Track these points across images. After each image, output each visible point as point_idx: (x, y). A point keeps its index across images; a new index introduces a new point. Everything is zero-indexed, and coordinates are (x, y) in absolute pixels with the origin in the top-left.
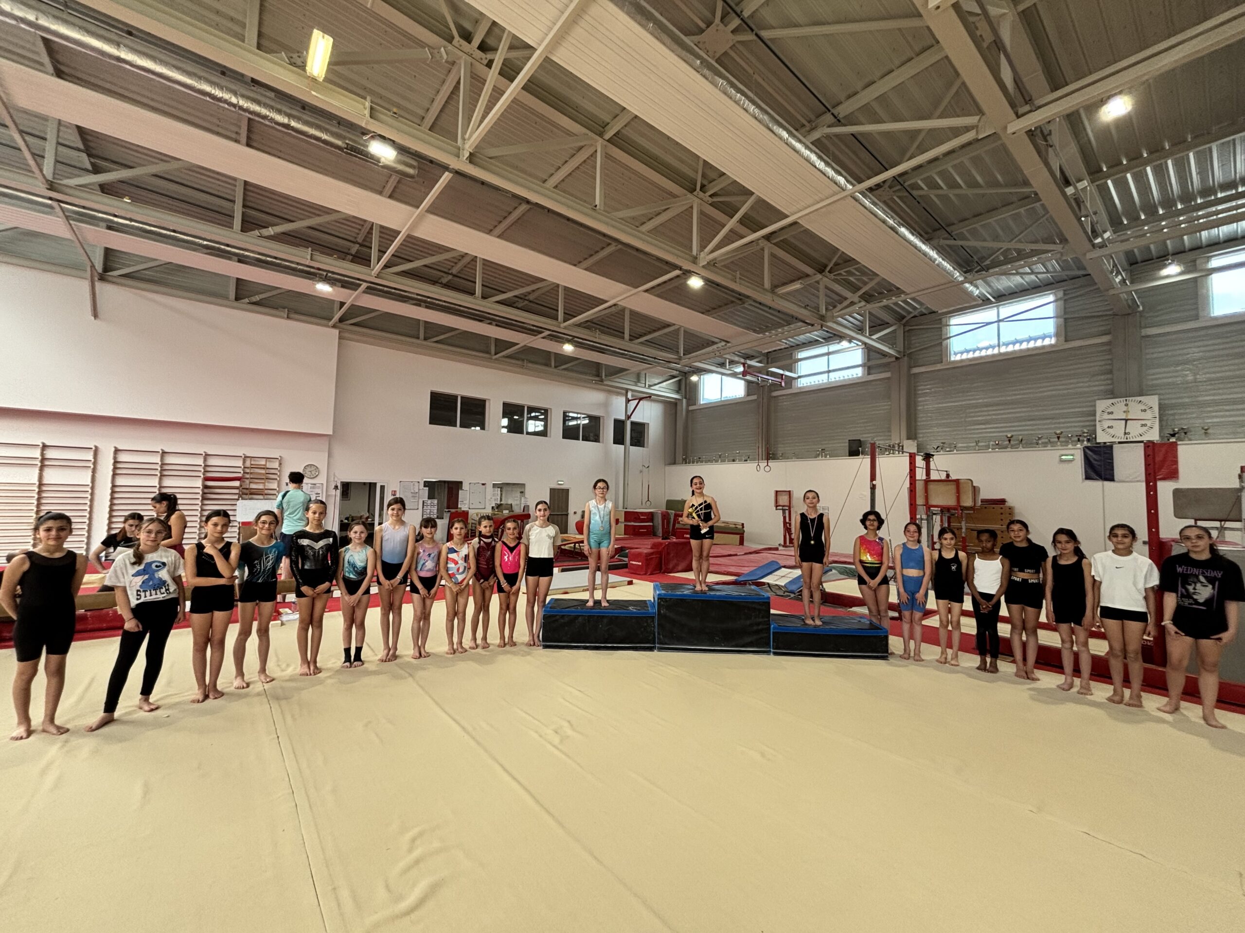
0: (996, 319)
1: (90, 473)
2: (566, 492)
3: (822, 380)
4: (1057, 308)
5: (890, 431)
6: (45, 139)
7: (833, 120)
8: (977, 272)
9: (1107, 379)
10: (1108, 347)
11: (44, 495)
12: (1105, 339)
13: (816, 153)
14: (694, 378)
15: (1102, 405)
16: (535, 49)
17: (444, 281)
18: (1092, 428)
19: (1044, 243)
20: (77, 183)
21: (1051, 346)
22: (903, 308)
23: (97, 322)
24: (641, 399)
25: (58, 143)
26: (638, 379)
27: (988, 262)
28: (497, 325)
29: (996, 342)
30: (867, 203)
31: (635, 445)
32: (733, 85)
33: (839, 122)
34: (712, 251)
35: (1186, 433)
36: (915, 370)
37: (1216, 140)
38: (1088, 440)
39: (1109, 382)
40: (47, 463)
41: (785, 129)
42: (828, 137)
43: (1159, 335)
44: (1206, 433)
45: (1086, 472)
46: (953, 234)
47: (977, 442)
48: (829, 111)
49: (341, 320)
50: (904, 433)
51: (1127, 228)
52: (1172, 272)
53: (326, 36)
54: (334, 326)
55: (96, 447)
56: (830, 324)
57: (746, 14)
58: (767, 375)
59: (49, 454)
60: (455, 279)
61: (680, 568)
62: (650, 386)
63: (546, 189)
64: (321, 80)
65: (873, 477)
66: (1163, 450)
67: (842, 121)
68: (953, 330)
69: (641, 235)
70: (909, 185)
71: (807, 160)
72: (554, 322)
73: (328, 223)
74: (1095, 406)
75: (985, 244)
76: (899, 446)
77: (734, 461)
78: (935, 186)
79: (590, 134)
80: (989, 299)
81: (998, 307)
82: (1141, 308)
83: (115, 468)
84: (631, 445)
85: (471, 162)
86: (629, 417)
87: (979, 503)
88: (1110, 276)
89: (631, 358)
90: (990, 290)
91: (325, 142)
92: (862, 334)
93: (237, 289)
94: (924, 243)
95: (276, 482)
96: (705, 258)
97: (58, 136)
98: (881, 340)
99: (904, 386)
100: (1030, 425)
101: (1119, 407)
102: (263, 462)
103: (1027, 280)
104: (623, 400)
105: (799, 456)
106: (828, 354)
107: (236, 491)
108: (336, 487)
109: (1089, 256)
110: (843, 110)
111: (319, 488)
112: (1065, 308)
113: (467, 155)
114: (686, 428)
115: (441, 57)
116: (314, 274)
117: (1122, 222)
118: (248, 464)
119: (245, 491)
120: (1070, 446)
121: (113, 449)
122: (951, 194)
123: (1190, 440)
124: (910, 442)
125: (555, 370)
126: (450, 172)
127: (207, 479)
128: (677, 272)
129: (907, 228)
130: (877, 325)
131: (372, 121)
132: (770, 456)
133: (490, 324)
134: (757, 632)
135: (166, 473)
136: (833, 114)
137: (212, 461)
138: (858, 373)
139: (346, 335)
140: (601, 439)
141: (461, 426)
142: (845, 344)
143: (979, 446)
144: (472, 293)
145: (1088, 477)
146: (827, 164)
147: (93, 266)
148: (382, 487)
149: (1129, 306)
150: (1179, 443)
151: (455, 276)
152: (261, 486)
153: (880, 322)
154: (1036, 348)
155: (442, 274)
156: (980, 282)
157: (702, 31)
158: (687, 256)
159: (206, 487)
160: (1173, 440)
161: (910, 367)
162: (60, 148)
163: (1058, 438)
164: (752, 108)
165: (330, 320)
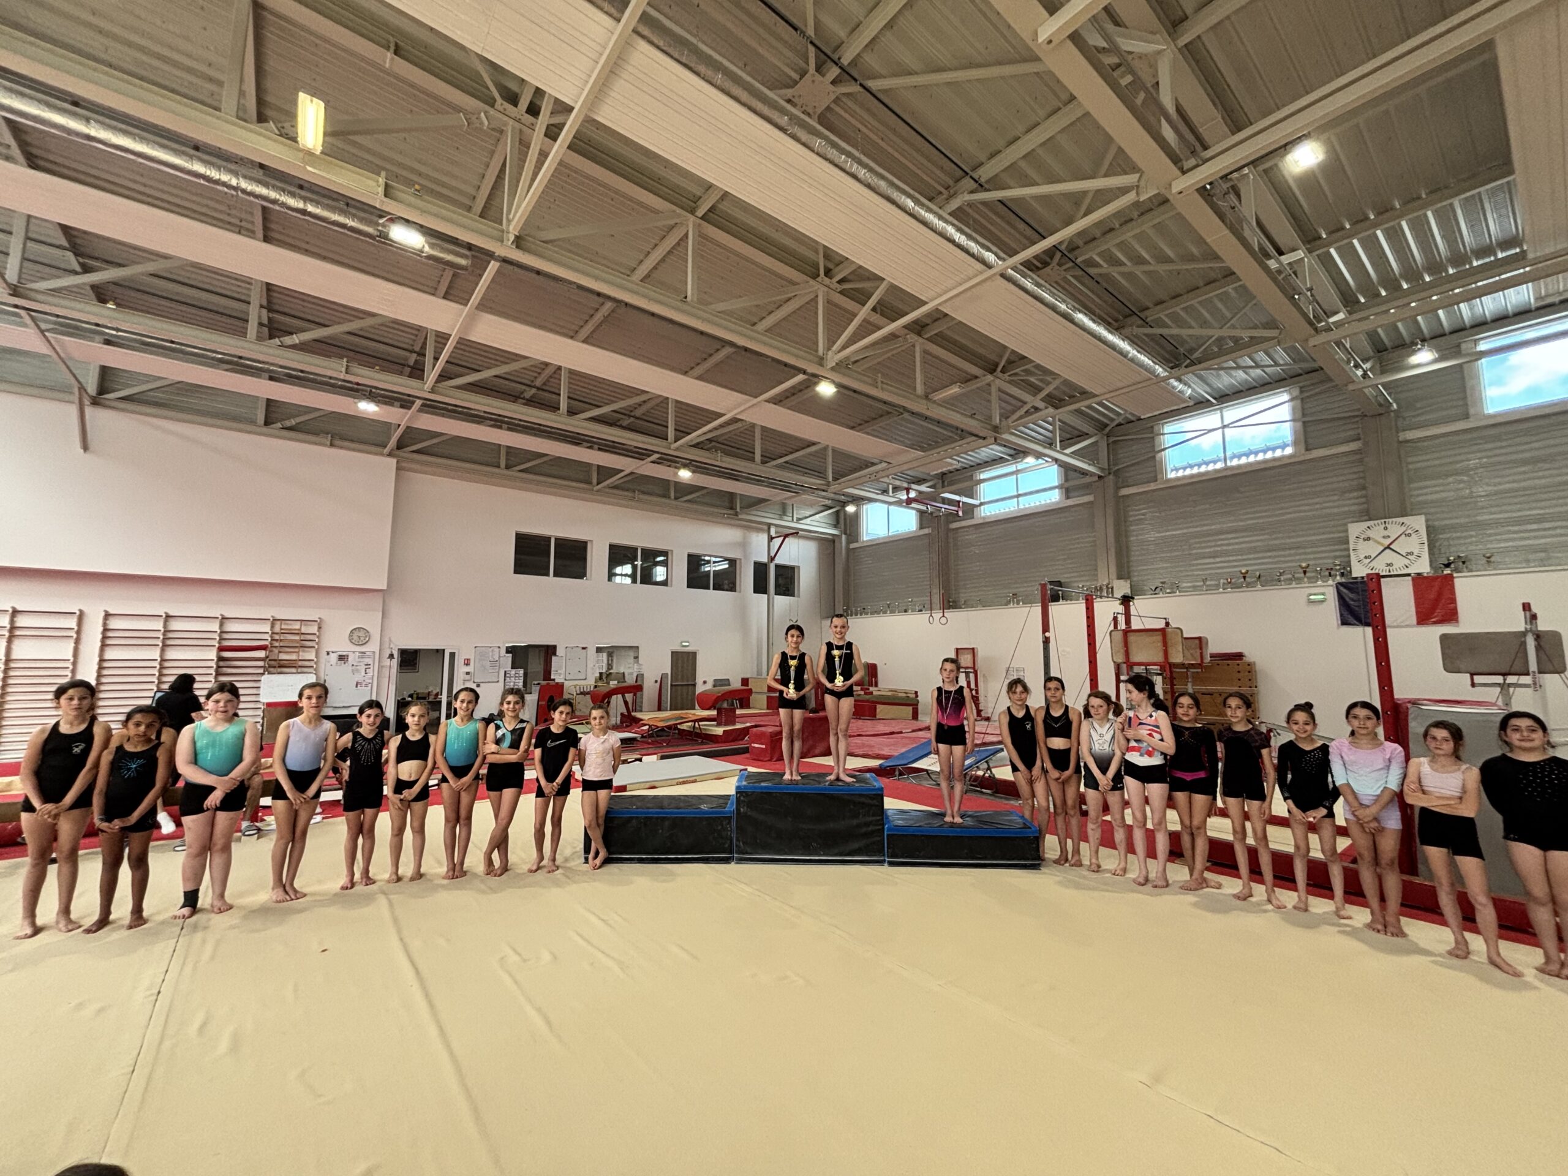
0: (1220, 425)
1: (71, 645)
2: (692, 656)
3: (1009, 508)
4: (1294, 409)
5: (1096, 570)
6: (10, 233)
7: (975, 185)
8: (1186, 367)
9: (1361, 497)
10: (1358, 456)
11: (12, 673)
12: (1353, 446)
13: (953, 225)
14: (851, 509)
15: (1355, 529)
16: (572, 109)
17: (528, 395)
18: (1346, 559)
19: (1265, 328)
20: (50, 287)
21: (1290, 456)
22: (1104, 415)
23: (88, 456)
24: (786, 536)
25: (28, 238)
26: (783, 510)
27: (1197, 355)
28: (599, 449)
29: (1222, 455)
30: (1028, 284)
31: (784, 594)
32: (834, 145)
33: (981, 187)
34: (844, 348)
35: (1464, 563)
36: (1124, 492)
37: (1457, 195)
38: (1342, 575)
39: (1363, 500)
40: (18, 633)
41: (909, 196)
42: (970, 205)
43: (1420, 440)
44: (1489, 562)
45: (1341, 615)
46: (1148, 320)
47: (1204, 580)
48: (967, 174)
49: (400, 446)
50: (1113, 570)
51: (1365, 307)
52: (1423, 359)
53: (315, 100)
54: (390, 455)
55: (81, 611)
56: (1006, 436)
57: (845, 61)
58: (944, 503)
59: (21, 621)
60: (540, 392)
61: (817, 751)
62: (799, 519)
63: (632, 282)
64: (318, 153)
65: (1046, 628)
66: (1437, 584)
67: (986, 186)
68: (1167, 440)
69: (755, 335)
70: (1084, 261)
71: (942, 235)
72: (664, 443)
73: (372, 327)
74: (1347, 531)
75: (1191, 332)
76: (1108, 588)
77: (906, 611)
78: (1115, 262)
79: (678, 210)
80: (1208, 401)
81: (1221, 409)
82: (1395, 406)
83: (104, 638)
84: (776, 594)
85: (517, 247)
86: (772, 559)
87: (1208, 659)
88: (1347, 368)
89: (771, 485)
90: (1209, 390)
91: (352, 229)
92: (1050, 448)
93: (267, 410)
94: (1110, 332)
95: (313, 650)
96: (833, 358)
97: (27, 231)
98: (1074, 454)
99: (1110, 511)
100: (1270, 557)
101: (1377, 530)
102: (297, 626)
103: (1253, 375)
104: (764, 537)
105: (985, 604)
106: (1017, 472)
107: (261, 663)
108: (391, 656)
109: (1312, 342)
110: (985, 173)
111: (369, 657)
112: (1303, 409)
113: (512, 238)
114: (847, 571)
115: (482, 123)
116: (357, 391)
117: (1358, 301)
118: (277, 629)
119: (272, 663)
120: (1320, 583)
121: (103, 614)
122: (1138, 271)
123: (1471, 571)
124: (1122, 582)
125: (674, 502)
126: (496, 260)
127: (221, 649)
128: (801, 377)
129: (1086, 314)
130: (1070, 437)
131: (386, 200)
132: (950, 603)
133: (590, 447)
134: (866, 835)
135: (169, 642)
136: (972, 177)
137: (231, 627)
138: (1054, 497)
139: (404, 465)
140: (738, 588)
141: (555, 575)
142: (1030, 461)
143: (1207, 585)
144: (555, 408)
145: (1344, 622)
146: (969, 237)
147: (82, 389)
148: (452, 655)
149: (1381, 405)
150: (1455, 575)
151: (538, 389)
152: (294, 657)
153: (1076, 433)
154: (1274, 459)
155: (524, 387)
156: (1190, 378)
157: (796, 83)
158: (811, 357)
159: (221, 659)
160: (1447, 571)
161: (1118, 488)
162: (30, 244)
163: (1305, 572)
164: (862, 173)
165: (385, 447)
